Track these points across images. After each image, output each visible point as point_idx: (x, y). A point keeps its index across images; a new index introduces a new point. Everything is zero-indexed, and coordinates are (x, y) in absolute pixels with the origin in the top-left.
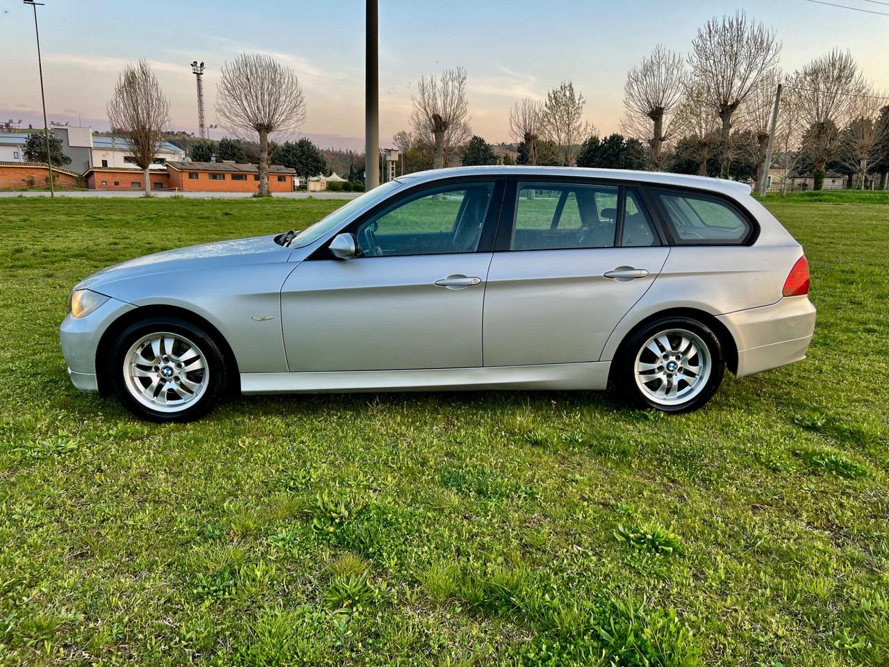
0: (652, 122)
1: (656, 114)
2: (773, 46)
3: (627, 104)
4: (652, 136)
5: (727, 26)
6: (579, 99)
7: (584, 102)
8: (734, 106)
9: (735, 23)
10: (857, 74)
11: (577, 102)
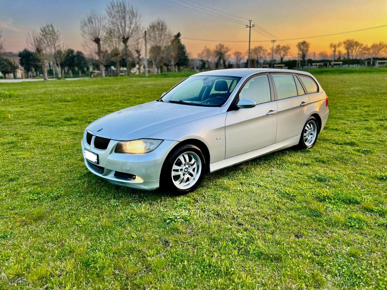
0: (96, 44)
1: (97, 41)
2: (138, 14)
3: (83, 36)
4: (97, 51)
5: (119, 5)
6: (57, 32)
7: (60, 34)
8: (128, 38)
9: (121, 3)
10: (168, 28)
11: (56, 33)
